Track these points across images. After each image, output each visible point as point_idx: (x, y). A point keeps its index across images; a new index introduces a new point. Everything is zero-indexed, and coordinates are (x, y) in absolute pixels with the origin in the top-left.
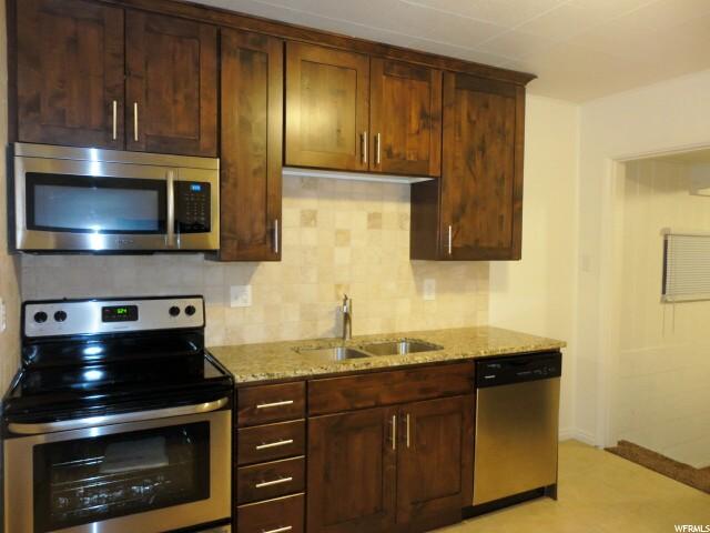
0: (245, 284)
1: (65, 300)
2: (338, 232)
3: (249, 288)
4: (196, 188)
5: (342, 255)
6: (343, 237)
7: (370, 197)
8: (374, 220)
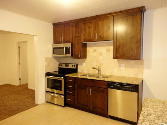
0: (84, 62)
1: (63, 63)
2: (100, 53)
3: (84, 63)
4: (68, 48)
5: (101, 58)
6: (101, 54)
7: (107, 46)
8: (108, 50)
